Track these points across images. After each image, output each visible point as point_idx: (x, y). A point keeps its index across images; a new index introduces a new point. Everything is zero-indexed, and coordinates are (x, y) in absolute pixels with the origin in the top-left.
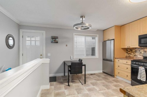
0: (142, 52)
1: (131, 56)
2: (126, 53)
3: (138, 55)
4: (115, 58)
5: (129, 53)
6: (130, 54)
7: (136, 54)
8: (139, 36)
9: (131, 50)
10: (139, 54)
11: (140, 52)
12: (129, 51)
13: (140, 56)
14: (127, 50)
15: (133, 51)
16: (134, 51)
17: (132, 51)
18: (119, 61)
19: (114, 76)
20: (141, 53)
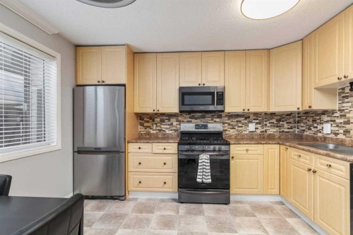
0: (175, 124)
1: (152, 132)
2: (140, 127)
3: (166, 128)
4: (128, 143)
5: (146, 124)
6: (149, 127)
7: (162, 126)
8: (181, 88)
9: (150, 118)
10: (168, 127)
11: (169, 123)
12: (148, 122)
13: (171, 132)
14: (142, 119)
15: (156, 120)
16: (158, 120)
17: (153, 121)
18: (140, 148)
19: (123, 198)
20: (172, 124)
